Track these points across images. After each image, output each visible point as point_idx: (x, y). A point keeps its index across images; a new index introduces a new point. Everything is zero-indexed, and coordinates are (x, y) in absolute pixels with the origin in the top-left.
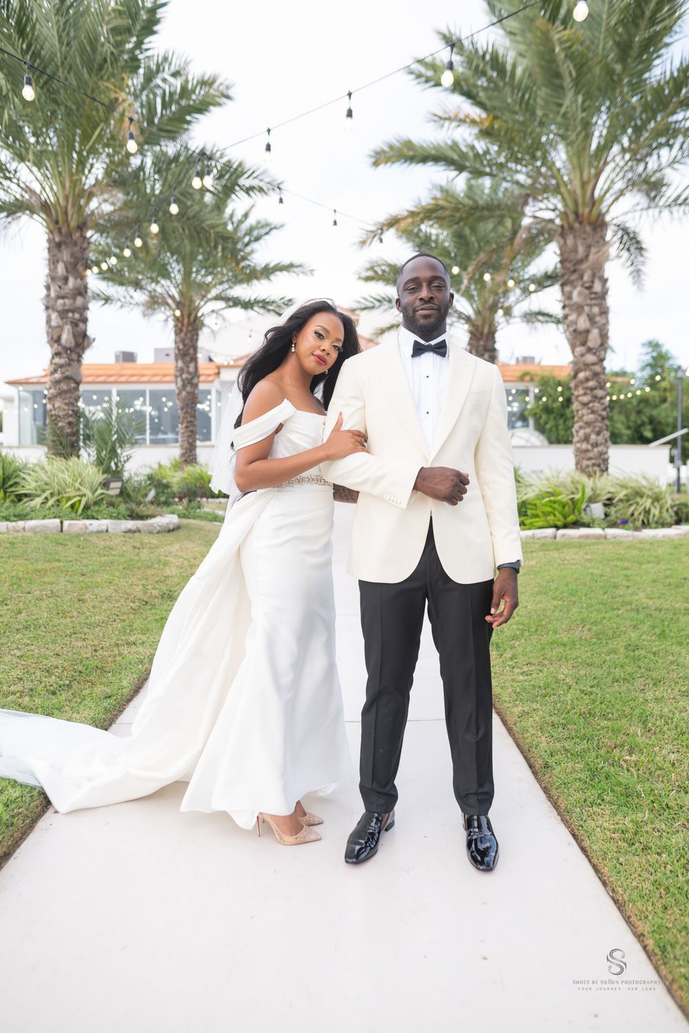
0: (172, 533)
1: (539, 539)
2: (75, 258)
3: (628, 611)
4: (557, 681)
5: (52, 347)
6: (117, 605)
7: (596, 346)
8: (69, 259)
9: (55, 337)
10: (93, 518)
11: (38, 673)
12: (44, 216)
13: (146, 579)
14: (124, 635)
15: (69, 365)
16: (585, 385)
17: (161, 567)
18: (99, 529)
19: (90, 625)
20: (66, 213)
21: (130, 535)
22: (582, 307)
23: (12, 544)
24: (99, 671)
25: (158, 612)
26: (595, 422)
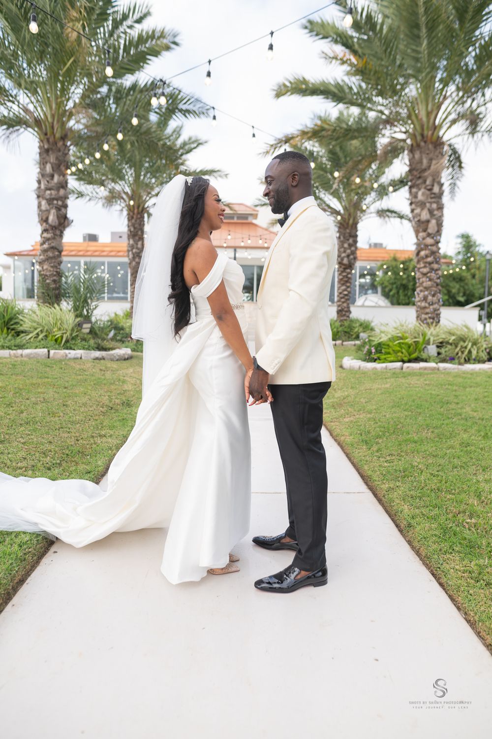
0: (127, 361)
1: (390, 370)
2: (59, 160)
3: (459, 419)
4: (413, 467)
5: (41, 225)
6: (91, 409)
7: (434, 232)
8: (54, 161)
9: (44, 218)
10: (71, 349)
11: (37, 455)
12: (36, 129)
13: (111, 392)
14: (97, 430)
15: (54, 238)
16: (425, 260)
17: (121, 384)
18: (76, 356)
19: (73, 423)
20: (53, 127)
21: (98, 361)
22: (425, 204)
23: (14, 365)
24: (80, 454)
25: (121, 415)
26: (432, 287)
